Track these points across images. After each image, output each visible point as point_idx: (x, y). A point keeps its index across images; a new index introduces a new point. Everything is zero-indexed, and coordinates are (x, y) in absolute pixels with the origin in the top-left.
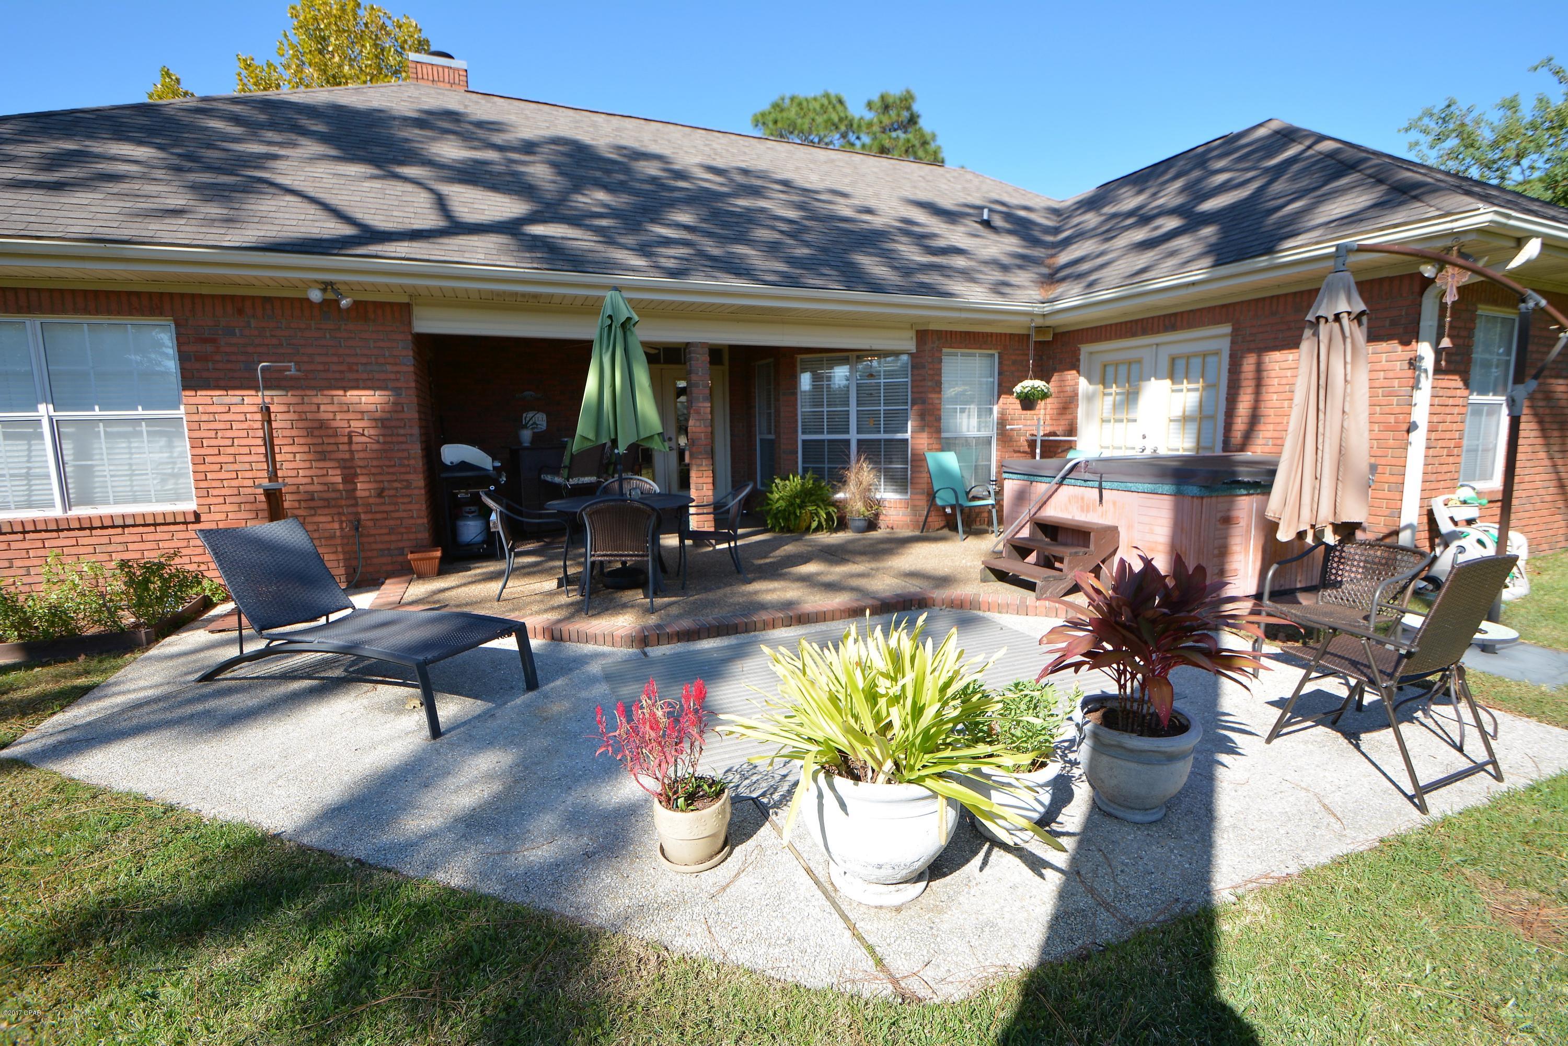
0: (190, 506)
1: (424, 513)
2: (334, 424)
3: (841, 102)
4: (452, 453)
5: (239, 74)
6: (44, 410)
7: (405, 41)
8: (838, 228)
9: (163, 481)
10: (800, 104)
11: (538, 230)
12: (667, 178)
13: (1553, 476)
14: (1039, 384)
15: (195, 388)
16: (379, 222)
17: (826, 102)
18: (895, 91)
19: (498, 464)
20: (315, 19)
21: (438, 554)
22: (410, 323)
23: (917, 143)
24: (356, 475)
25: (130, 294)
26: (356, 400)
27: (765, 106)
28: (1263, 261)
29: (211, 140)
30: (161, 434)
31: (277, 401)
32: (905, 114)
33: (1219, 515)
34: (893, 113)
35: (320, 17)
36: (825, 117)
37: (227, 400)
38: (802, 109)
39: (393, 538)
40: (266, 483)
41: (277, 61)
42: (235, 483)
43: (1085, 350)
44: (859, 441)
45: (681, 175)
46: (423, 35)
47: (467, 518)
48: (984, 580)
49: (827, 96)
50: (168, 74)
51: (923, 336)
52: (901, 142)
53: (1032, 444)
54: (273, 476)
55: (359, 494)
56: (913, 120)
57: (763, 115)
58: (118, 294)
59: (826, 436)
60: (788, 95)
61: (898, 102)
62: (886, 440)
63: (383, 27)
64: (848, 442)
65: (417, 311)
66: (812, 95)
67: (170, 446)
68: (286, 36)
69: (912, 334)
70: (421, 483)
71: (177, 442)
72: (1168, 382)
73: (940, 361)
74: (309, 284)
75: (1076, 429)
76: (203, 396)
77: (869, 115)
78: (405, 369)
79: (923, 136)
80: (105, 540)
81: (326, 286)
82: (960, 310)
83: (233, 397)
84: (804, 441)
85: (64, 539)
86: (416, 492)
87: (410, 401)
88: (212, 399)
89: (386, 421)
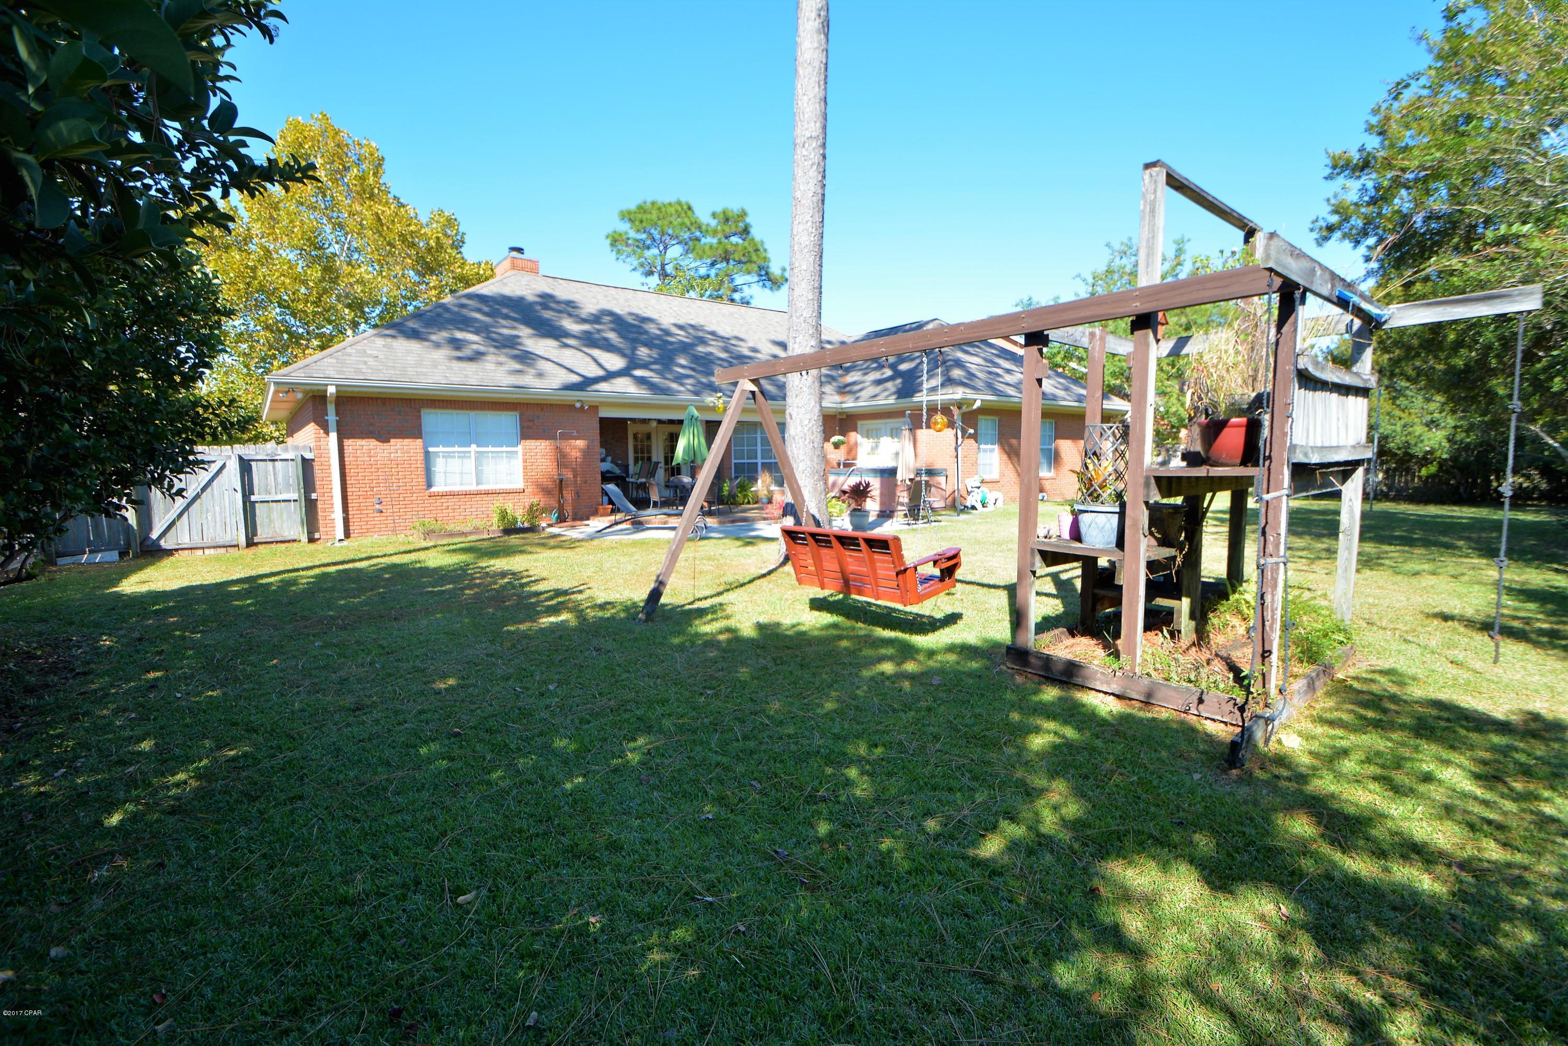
0: (521, 486)
2: (567, 454)
3: (690, 208)
6: (474, 446)
10: (659, 209)
13: (1017, 474)
14: (841, 438)
15: (525, 439)
16: (588, 376)
17: (679, 208)
18: (734, 206)
22: (598, 413)
23: (751, 250)
24: (578, 474)
26: (578, 444)
27: (632, 206)
28: (908, 400)
30: (512, 457)
32: (741, 225)
34: (732, 223)
37: (536, 444)
38: (661, 212)
39: (589, 501)
42: (538, 477)
43: (860, 423)
44: (761, 463)
49: (679, 203)
52: (740, 248)
53: (839, 465)
55: (579, 482)
56: (746, 231)
57: (629, 213)
59: (746, 461)
60: (649, 200)
61: (736, 216)
65: (600, 409)
67: (514, 462)
71: (517, 460)
74: (575, 401)
75: (857, 456)
76: (528, 442)
77: (713, 223)
78: (596, 432)
79: (755, 245)
81: (581, 401)
83: (538, 443)
85: (478, 498)
88: (531, 444)
89: (586, 452)
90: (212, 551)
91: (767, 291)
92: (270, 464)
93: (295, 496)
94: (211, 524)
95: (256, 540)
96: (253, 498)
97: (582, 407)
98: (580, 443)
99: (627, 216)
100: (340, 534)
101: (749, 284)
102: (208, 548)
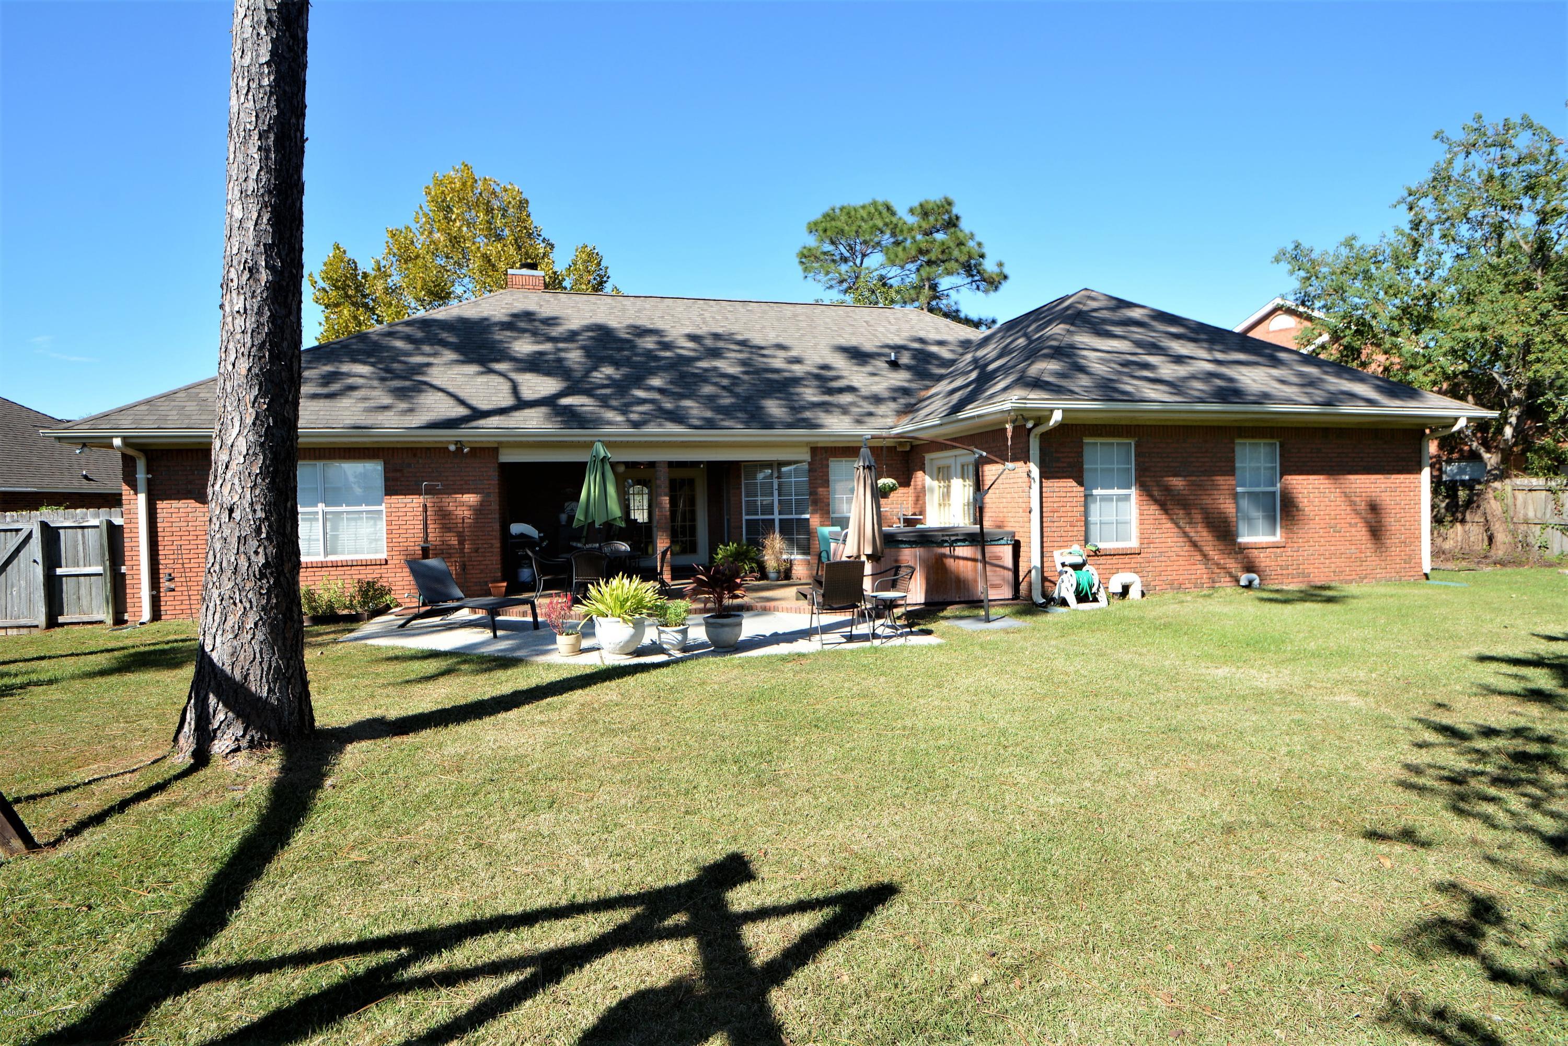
0: (383, 556)
1: (499, 562)
2: (456, 513)
3: (888, 208)
4: (517, 528)
5: (387, 242)
6: (321, 507)
7: (510, 202)
8: (769, 380)
9: (370, 543)
10: (848, 213)
11: (566, 401)
12: (657, 350)
13: (1185, 539)
14: (888, 481)
15: (391, 495)
16: (484, 406)
17: (873, 210)
19: (542, 535)
20: (443, 192)
21: (505, 584)
22: (497, 458)
23: (952, 245)
24: (465, 540)
25: (365, 449)
26: (467, 499)
27: (817, 215)
29: (396, 355)
30: (372, 518)
31: (429, 500)
32: (947, 217)
33: (893, 558)
34: (932, 219)
35: (446, 192)
36: (871, 223)
37: (405, 501)
38: (850, 217)
39: (482, 575)
40: (422, 543)
41: (414, 227)
42: (405, 544)
43: (928, 457)
44: (780, 520)
45: (667, 346)
46: (524, 196)
47: (523, 567)
48: (797, 599)
49: (874, 203)
50: (339, 248)
51: (816, 450)
54: (426, 541)
55: (466, 551)
56: (952, 223)
57: (816, 224)
58: (359, 449)
59: (760, 517)
60: (838, 205)
61: (936, 209)
62: (797, 519)
63: (494, 193)
64: (773, 520)
65: (501, 451)
66: (861, 204)
67: (375, 524)
68: (421, 207)
69: (808, 450)
70: (498, 545)
71: (379, 523)
72: (961, 480)
73: (828, 466)
74: (449, 442)
75: (925, 511)
76: (394, 499)
77: (911, 220)
78: (493, 482)
80: (342, 573)
81: (456, 443)
82: (830, 436)
83: (408, 499)
84: (747, 520)
85: (324, 572)
86: (495, 550)
87: (494, 499)
88: (398, 500)
89: (479, 511)
90: (15, 632)
91: (980, 294)
92: (79, 531)
93: (99, 569)
94: (16, 601)
95: (61, 619)
96: (59, 571)
97: (459, 450)
98: (471, 499)
99: (813, 228)
100: (146, 615)
101: (957, 288)
102: (11, 627)
